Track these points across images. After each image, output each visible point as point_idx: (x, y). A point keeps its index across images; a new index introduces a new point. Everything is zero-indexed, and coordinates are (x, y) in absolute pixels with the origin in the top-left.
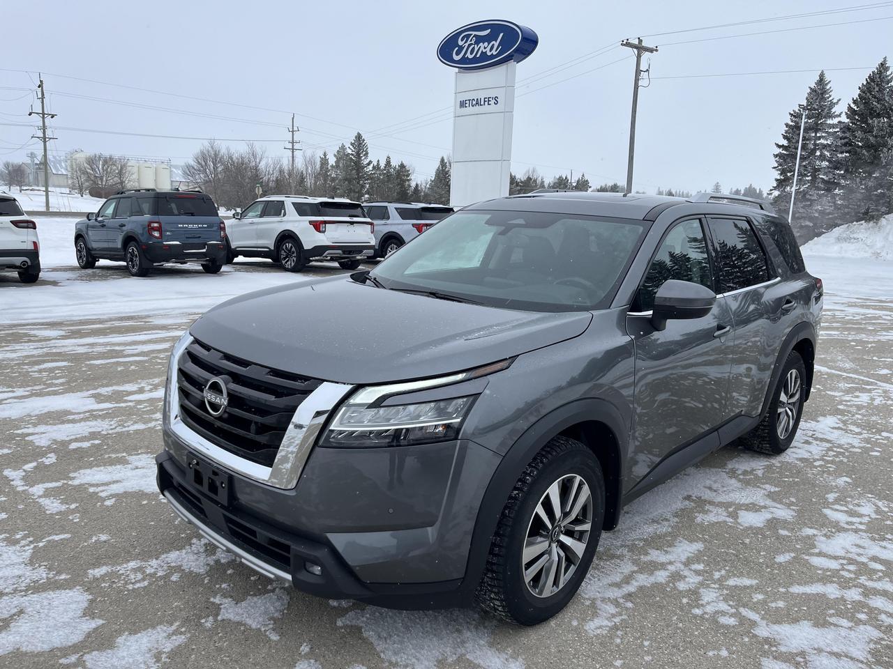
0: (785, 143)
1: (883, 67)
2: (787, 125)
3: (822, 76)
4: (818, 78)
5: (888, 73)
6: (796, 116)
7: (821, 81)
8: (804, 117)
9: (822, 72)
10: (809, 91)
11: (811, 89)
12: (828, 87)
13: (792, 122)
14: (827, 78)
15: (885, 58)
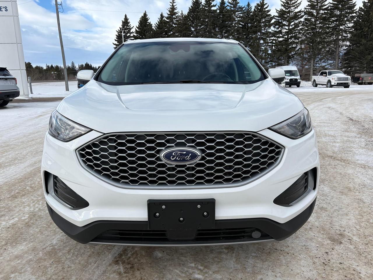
0: (116, 43)
1: (145, 15)
2: (117, 36)
3: (126, 16)
4: (125, 17)
5: (147, 17)
6: (120, 32)
7: (126, 19)
8: (123, 32)
9: (126, 14)
10: (122, 22)
11: (123, 21)
12: (128, 21)
13: (118, 34)
14: (128, 17)
15: (145, 11)
